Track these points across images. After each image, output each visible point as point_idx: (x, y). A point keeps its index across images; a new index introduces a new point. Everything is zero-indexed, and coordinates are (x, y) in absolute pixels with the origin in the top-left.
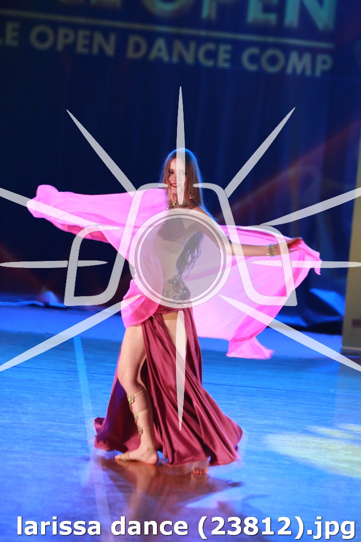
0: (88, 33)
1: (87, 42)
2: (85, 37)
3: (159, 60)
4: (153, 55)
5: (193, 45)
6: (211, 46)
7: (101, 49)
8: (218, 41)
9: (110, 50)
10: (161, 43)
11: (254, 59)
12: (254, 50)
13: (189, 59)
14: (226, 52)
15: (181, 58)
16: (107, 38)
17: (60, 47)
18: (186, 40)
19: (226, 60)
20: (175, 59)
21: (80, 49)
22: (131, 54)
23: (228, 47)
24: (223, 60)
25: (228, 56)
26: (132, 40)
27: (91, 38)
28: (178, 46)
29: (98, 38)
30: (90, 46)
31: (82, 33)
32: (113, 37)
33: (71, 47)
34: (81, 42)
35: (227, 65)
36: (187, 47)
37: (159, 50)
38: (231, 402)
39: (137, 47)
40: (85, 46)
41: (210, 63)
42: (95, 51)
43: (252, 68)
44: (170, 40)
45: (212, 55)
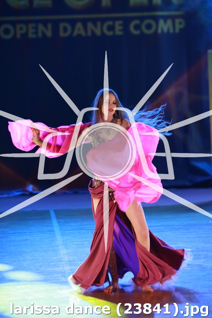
0: (34, 25)
1: (34, 31)
2: (33, 28)
3: (79, 36)
4: (76, 33)
5: (99, 24)
6: (110, 23)
7: (43, 34)
8: (114, 19)
9: (49, 34)
10: (79, 25)
11: (137, 27)
12: (137, 22)
13: (98, 32)
14: (120, 25)
15: (93, 33)
16: (46, 27)
17: (18, 36)
18: (94, 21)
19: (120, 30)
20: (89, 34)
21: (31, 36)
22: (62, 34)
23: (121, 22)
24: (118, 30)
25: (121, 28)
26: (62, 25)
27: (36, 28)
28: (90, 25)
29: (41, 27)
30: (36, 33)
31: (31, 26)
32: (50, 26)
33: (25, 36)
34: (31, 31)
35: (121, 33)
36: (95, 25)
37: (79, 29)
39: (65, 30)
40: (33, 33)
41: (110, 33)
42: (40, 35)
43: (136, 32)
44: (84, 22)
45: (111, 28)
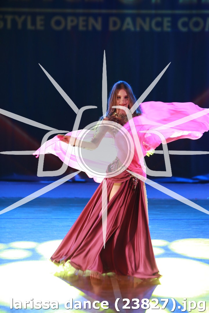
0: (85, 18)
1: (85, 23)
2: (84, 21)
3: (128, 30)
4: (125, 27)
5: (148, 20)
6: (159, 19)
7: (94, 27)
8: (163, 16)
9: (99, 27)
10: (129, 20)
11: (185, 24)
12: (185, 19)
13: (146, 28)
14: (168, 22)
15: (142, 28)
16: (96, 20)
17: (69, 28)
18: (143, 17)
20: (138, 29)
21: (81, 28)
22: (111, 28)
23: (169, 19)
24: (167, 26)
25: (169, 24)
26: (112, 19)
27: (87, 21)
28: (139, 21)
29: (91, 20)
30: (86, 26)
31: (81, 19)
32: (100, 19)
33: (76, 28)
34: (81, 23)
35: (169, 30)
36: (144, 21)
37: (128, 24)
38: (189, 229)
39: (115, 24)
40: (84, 26)
41: (159, 29)
42: (90, 28)
43: (184, 30)
44: (134, 18)
45: (159, 24)
